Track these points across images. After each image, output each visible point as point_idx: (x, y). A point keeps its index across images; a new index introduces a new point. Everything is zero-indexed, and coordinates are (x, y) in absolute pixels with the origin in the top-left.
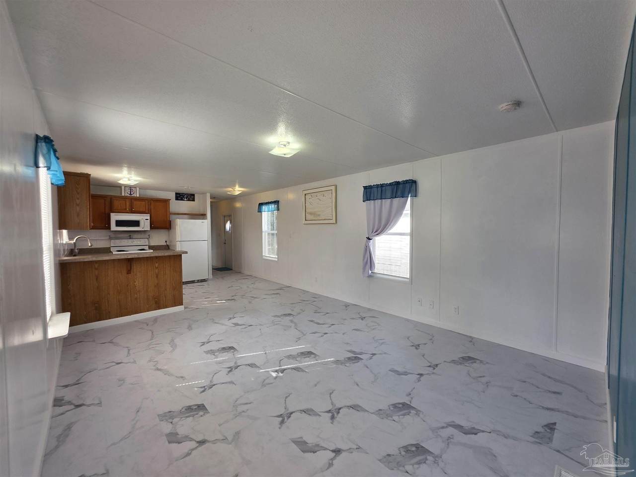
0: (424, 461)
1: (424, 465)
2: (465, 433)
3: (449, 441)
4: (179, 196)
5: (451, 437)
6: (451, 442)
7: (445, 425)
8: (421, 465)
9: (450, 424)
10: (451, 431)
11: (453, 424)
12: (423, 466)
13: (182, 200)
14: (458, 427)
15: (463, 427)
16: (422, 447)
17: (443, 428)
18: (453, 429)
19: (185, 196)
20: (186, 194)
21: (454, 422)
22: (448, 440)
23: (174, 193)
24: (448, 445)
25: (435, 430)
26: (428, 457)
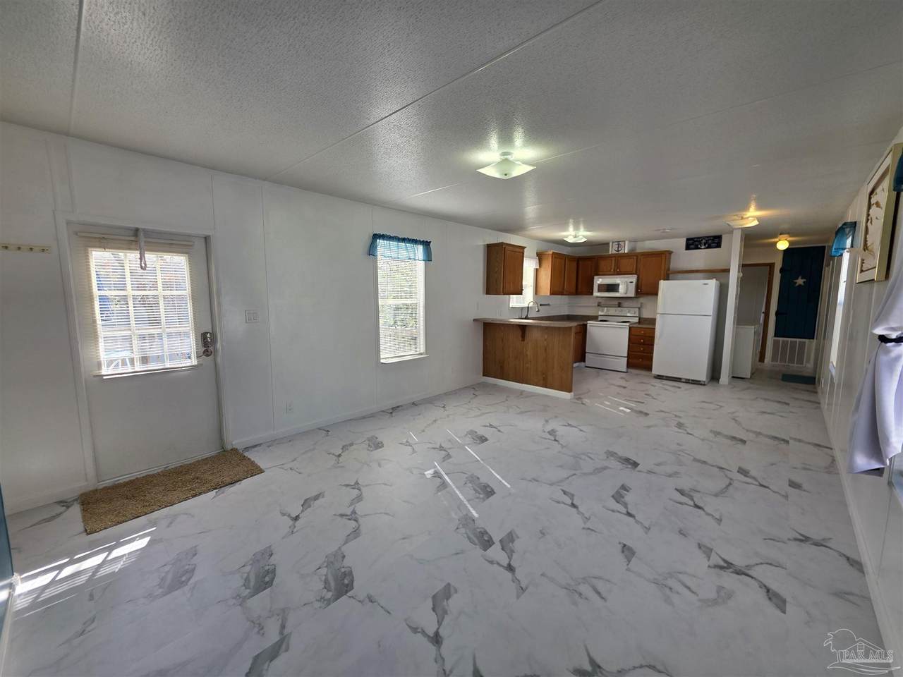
0: (246, 585)
1: (242, 584)
2: (256, 658)
3: (257, 626)
4: (692, 244)
5: (262, 632)
6: (254, 627)
7: (286, 632)
8: (243, 581)
9: (286, 640)
10: (273, 636)
11: (284, 647)
12: (241, 582)
13: (697, 248)
14: (274, 653)
15: (271, 661)
16: (265, 589)
17: (283, 627)
18: (274, 642)
19: (704, 241)
20: (704, 238)
21: (287, 650)
22: (260, 624)
23: (685, 239)
24: (252, 622)
25: (283, 614)
26: (248, 591)
